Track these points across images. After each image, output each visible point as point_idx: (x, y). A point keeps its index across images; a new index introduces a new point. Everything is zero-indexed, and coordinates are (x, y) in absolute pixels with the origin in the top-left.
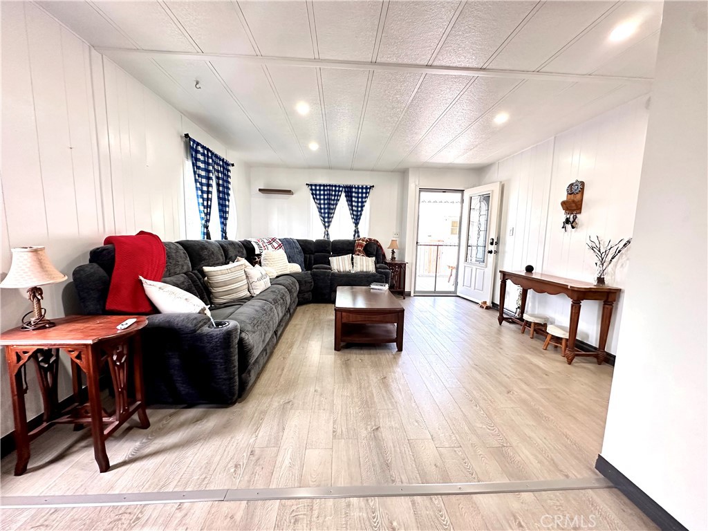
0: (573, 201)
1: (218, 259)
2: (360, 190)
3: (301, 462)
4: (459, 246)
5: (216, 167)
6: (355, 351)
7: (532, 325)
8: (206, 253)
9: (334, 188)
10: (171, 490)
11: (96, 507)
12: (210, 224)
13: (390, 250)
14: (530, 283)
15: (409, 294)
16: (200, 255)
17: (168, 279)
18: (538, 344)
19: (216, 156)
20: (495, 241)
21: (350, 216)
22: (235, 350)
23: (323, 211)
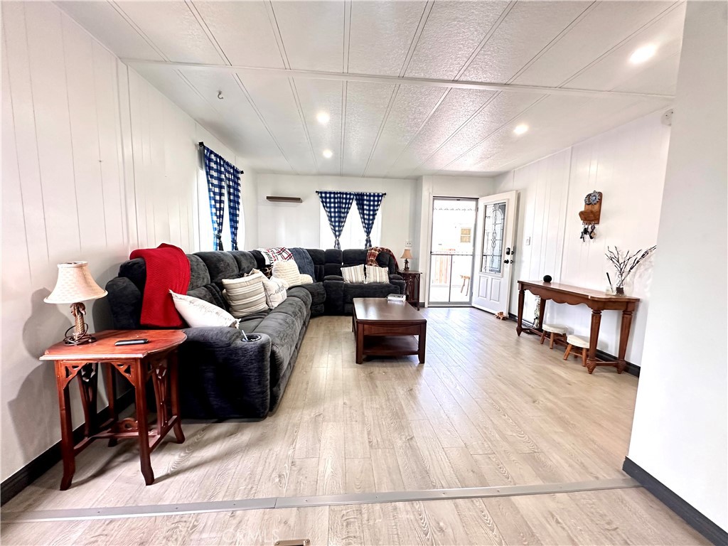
0: (592, 212)
1: (233, 271)
2: (372, 198)
3: (342, 471)
4: (473, 255)
5: (227, 175)
6: (376, 364)
7: (552, 335)
8: (222, 265)
9: (344, 196)
10: (221, 500)
11: (151, 517)
12: (222, 235)
13: (404, 260)
14: (548, 292)
15: (423, 305)
16: (218, 268)
17: (191, 292)
18: (559, 355)
19: (227, 164)
20: (511, 250)
21: (361, 225)
22: (268, 364)
23: (333, 219)
